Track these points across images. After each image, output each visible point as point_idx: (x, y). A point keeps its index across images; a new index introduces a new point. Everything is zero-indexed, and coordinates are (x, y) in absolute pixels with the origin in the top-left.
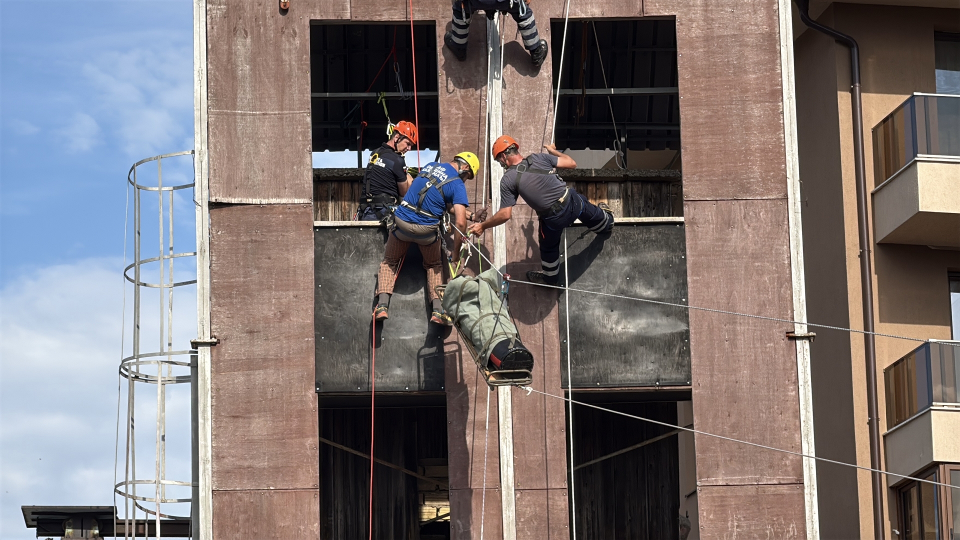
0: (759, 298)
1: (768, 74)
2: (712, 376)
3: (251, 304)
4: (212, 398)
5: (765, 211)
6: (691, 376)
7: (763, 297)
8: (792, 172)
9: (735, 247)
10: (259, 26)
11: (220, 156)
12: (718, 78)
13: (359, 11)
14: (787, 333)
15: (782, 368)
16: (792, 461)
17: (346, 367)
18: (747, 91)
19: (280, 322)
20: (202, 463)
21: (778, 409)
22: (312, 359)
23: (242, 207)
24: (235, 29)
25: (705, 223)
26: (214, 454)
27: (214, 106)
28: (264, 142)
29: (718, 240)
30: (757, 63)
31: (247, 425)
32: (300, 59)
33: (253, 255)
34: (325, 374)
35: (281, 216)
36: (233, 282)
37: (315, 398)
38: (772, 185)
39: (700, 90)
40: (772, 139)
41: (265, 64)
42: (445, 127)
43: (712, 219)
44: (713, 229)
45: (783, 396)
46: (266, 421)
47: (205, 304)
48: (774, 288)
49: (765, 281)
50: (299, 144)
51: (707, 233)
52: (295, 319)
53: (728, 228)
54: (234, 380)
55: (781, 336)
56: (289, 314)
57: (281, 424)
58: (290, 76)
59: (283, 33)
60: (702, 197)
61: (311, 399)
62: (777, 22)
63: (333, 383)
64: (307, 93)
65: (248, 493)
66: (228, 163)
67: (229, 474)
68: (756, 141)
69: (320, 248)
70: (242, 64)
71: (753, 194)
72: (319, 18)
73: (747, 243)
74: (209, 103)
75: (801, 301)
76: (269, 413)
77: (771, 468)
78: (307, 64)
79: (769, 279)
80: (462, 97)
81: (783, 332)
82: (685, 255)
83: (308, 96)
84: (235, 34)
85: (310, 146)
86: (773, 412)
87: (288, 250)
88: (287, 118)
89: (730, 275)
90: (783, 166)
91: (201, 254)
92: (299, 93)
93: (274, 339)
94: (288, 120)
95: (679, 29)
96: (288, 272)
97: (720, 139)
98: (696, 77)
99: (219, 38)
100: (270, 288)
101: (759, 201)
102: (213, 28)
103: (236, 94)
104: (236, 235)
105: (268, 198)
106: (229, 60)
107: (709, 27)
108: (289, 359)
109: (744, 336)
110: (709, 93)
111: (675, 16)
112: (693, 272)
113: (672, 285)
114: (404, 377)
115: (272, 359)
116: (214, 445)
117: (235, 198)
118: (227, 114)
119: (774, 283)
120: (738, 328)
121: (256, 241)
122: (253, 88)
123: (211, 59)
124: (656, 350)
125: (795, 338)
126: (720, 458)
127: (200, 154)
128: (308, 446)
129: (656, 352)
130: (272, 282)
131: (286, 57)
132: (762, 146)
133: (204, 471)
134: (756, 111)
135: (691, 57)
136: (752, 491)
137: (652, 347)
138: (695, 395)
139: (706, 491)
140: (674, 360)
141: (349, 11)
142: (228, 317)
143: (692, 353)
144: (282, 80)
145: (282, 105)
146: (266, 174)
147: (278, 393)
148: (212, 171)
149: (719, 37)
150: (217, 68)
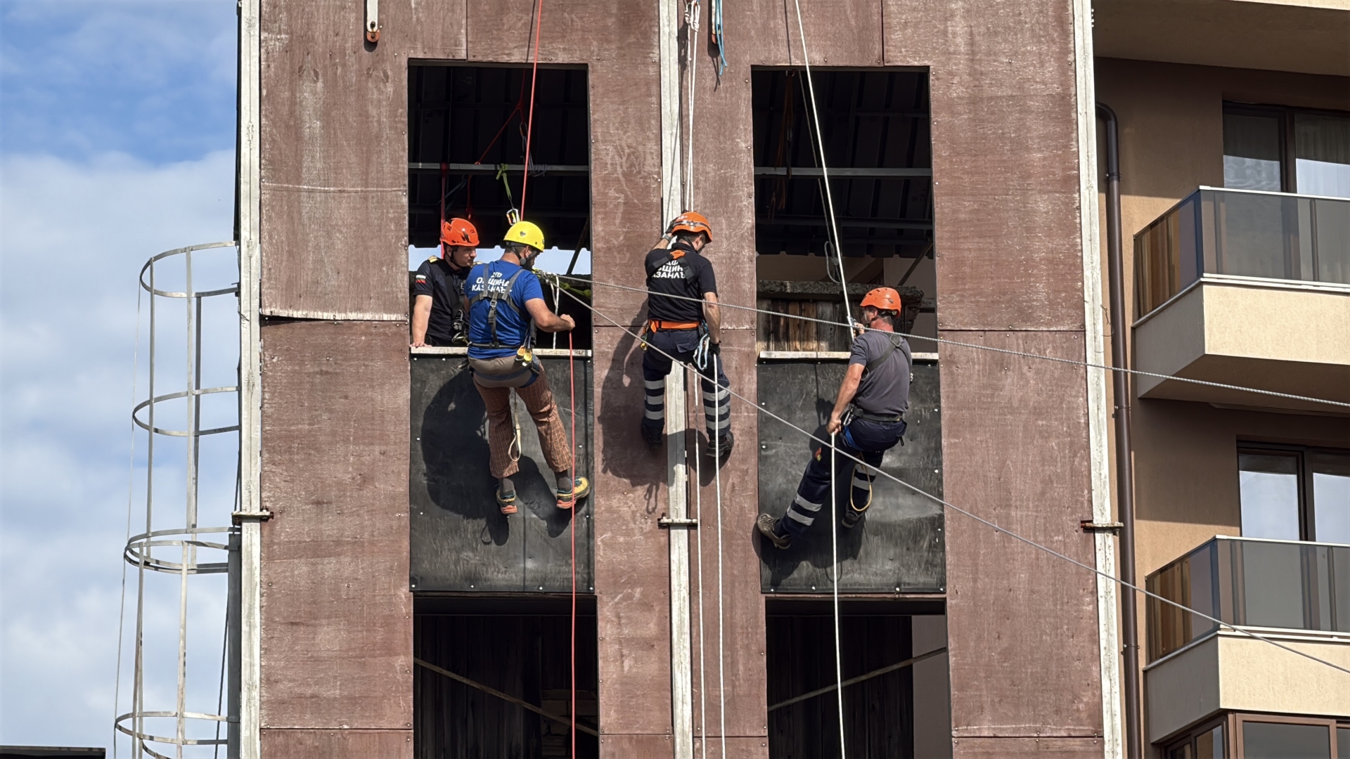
0: (1043, 470)
1: (1060, 152)
2: (975, 580)
3: (318, 463)
4: (261, 595)
5: (1053, 347)
6: (945, 580)
7: (1049, 470)
8: (1091, 293)
9: (1010, 398)
10: (335, 65)
11: (278, 249)
12: (989, 157)
13: (478, 48)
14: (1082, 522)
15: (1074, 572)
16: (1087, 704)
17: (454, 556)
18: (1029, 176)
19: (360, 490)
20: (246, 689)
21: (1068, 629)
22: (406, 543)
23: (308, 323)
24: (301, 68)
25: (968, 362)
26: (263, 676)
27: (268, 178)
28: (341, 232)
29: (985, 387)
30: (1044, 138)
31: (311, 636)
32: (393, 115)
33: (323, 392)
34: (424, 566)
35: (363, 338)
36: (293, 431)
37: (410, 600)
38: (1064, 311)
39: (964, 174)
40: (1064, 245)
41: (342, 120)
42: (600, 216)
43: (978, 358)
44: (979, 371)
45: (1076, 612)
46: (339, 630)
47: (253, 461)
48: (1065, 457)
49: (1053, 448)
50: (390, 235)
51: (970, 377)
52: (382, 486)
53: (1001, 371)
54: (293, 571)
55: (1074, 527)
56: (373, 478)
57: (360, 635)
58: (378, 137)
59: (369, 75)
60: (965, 325)
61: (403, 600)
62: (1073, 80)
63: (436, 579)
64: (402, 163)
65: (311, 733)
66: (288, 260)
67: (285, 705)
68: (1041, 247)
69: (419, 385)
70: (310, 119)
71: (1037, 324)
72: (421, 56)
73: (1027, 393)
74: (263, 174)
75: (1103, 476)
76: (342, 618)
77: (1057, 714)
78: (403, 122)
79: (1058, 444)
80: (624, 174)
81: (1076, 520)
82: (939, 407)
83: (404, 167)
84: (300, 76)
85: (406, 238)
86: (1062, 635)
87: (373, 387)
88: (373, 197)
89: (1003, 437)
90: (1080, 284)
91: (248, 389)
92: (390, 163)
93: (352, 514)
94: (375, 200)
95: (934, 85)
96: (373, 418)
97: (991, 243)
98: (958, 154)
99: (278, 81)
100: (346, 441)
101: (1045, 334)
102: (269, 66)
103: (300, 163)
104: (298, 364)
105: (345, 312)
106: (292, 113)
107: (977, 83)
108: (372, 543)
109: (1021, 525)
110: (975, 178)
111: (928, 67)
112: (950, 432)
113: (920, 450)
114: (537, 571)
115: (348, 543)
116: (263, 664)
117: (298, 310)
118: (287, 189)
119: (1064, 451)
120: (1013, 513)
121: (327, 373)
122: (325, 154)
123: (266, 110)
124: (897, 542)
125: (1094, 530)
126: (985, 699)
127: (248, 246)
128: (398, 668)
129: (896, 545)
130: (350, 432)
131: (373, 111)
132: (1050, 255)
133: (249, 700)
134: (1042, 205)
135: (950, 127)
136: (1030, 745)
137: (890, 537)
138: (951, 607)
139: (965, 745)
140: (922, 556)
141: (465, 47)
142: (285, 481)
143: (948, 548)
144: (368, 143)
145: (367, 180)
146: (342, 276)
147: (356, 591)
148: (265, 272)
149: (991, 99)
150: (274, 123)
